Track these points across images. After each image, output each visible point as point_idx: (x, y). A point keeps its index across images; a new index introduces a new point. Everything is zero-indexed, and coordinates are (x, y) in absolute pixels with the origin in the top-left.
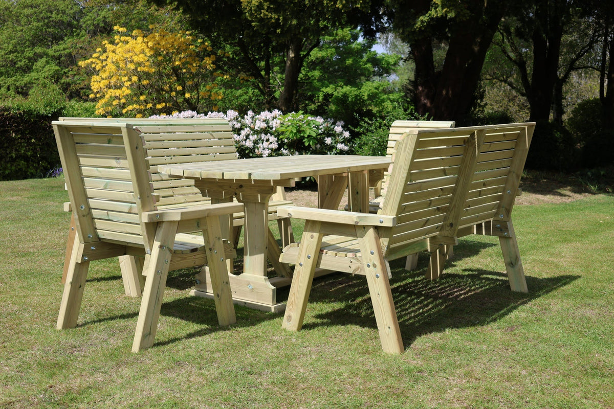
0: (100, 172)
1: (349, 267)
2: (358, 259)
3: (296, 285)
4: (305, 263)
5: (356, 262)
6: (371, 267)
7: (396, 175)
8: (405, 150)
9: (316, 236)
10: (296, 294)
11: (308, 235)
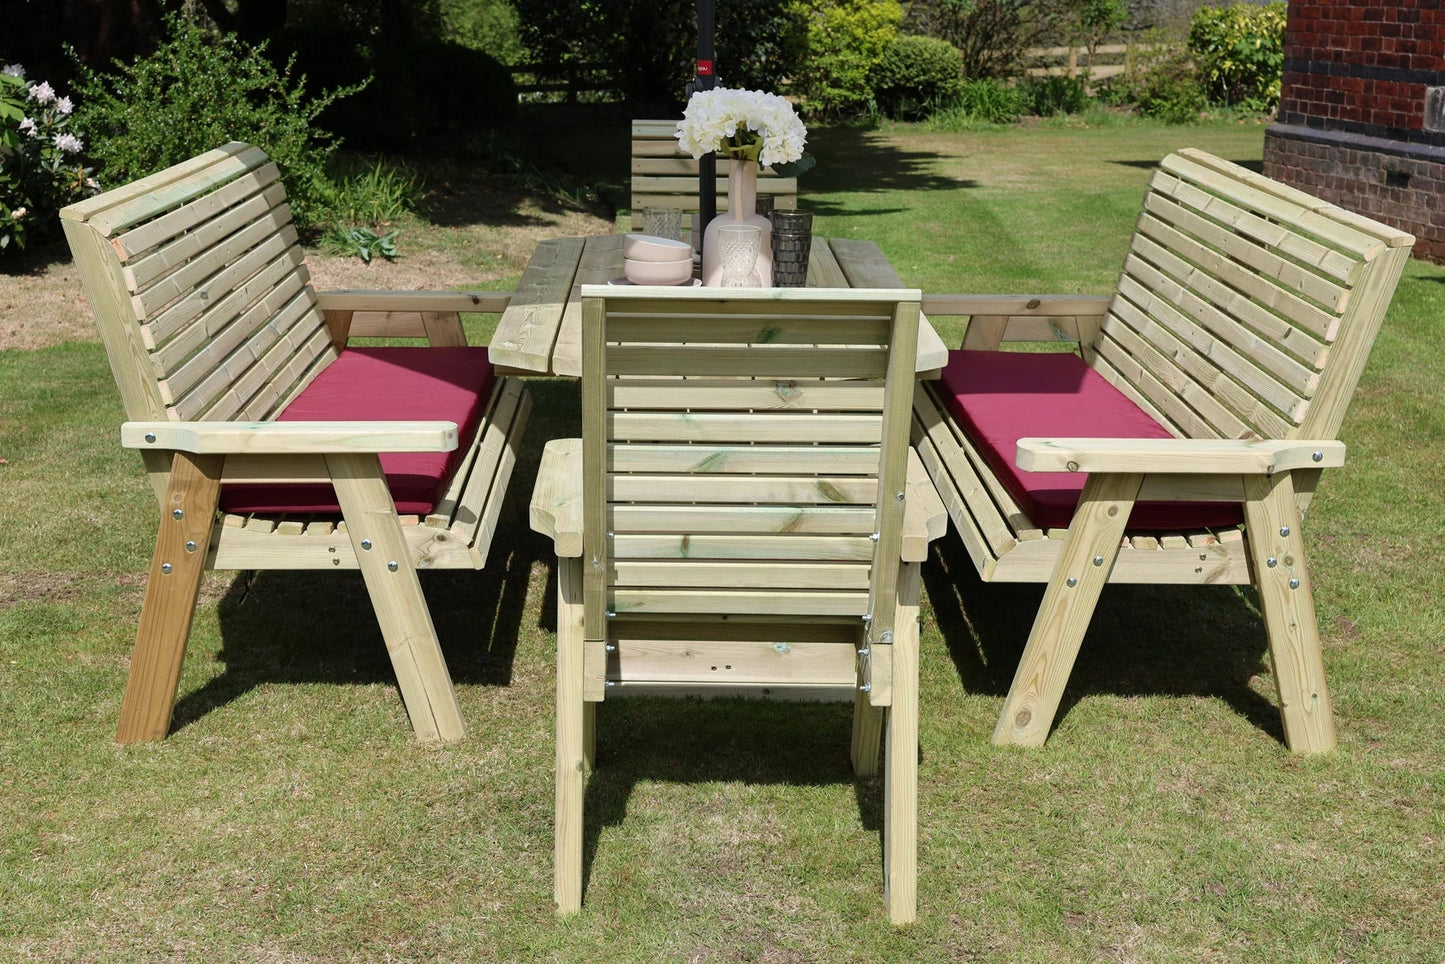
0: (697, 425)
1: (1197, 571)
2: (1222, 551)
3: (1052, 634)
4: (1084, 577)
5: (1218, 557)
6: (1280, 565)
7: (1346, 344)
8: (1375, 285)
9: (1125, 508)
10: (1049, 657)
11: (1101, 507)
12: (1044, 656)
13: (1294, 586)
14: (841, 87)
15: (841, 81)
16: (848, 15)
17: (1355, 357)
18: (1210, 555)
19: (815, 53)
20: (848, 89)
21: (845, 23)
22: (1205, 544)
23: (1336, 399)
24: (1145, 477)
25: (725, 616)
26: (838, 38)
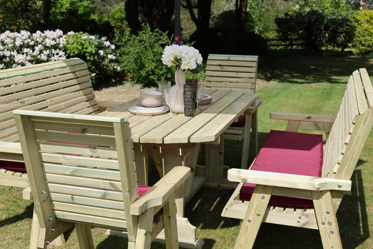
0: (68, 159)
1: (298, 222)
2: (307, 216)
3: (243, 238)
4: (254, 219)
5: (305, 218)
6: (326, 224)
7: (353, 144)
8: (364, 123)
9: (268, 197)
10: (243, 246)
11: (259, 196)
12: (241, 245)
13: (332, 233)
14: (365, 46)
15: (365, 44)
16: (369, 26)
17: (357, 150)
18: (302, 217)
19: (358, 36)
20: (367, 47)
21: (368, 28)
22: (301, 213)
23: (349, 165)
24: (274, 187)
25: (93, 224)
26: (365, 33)
